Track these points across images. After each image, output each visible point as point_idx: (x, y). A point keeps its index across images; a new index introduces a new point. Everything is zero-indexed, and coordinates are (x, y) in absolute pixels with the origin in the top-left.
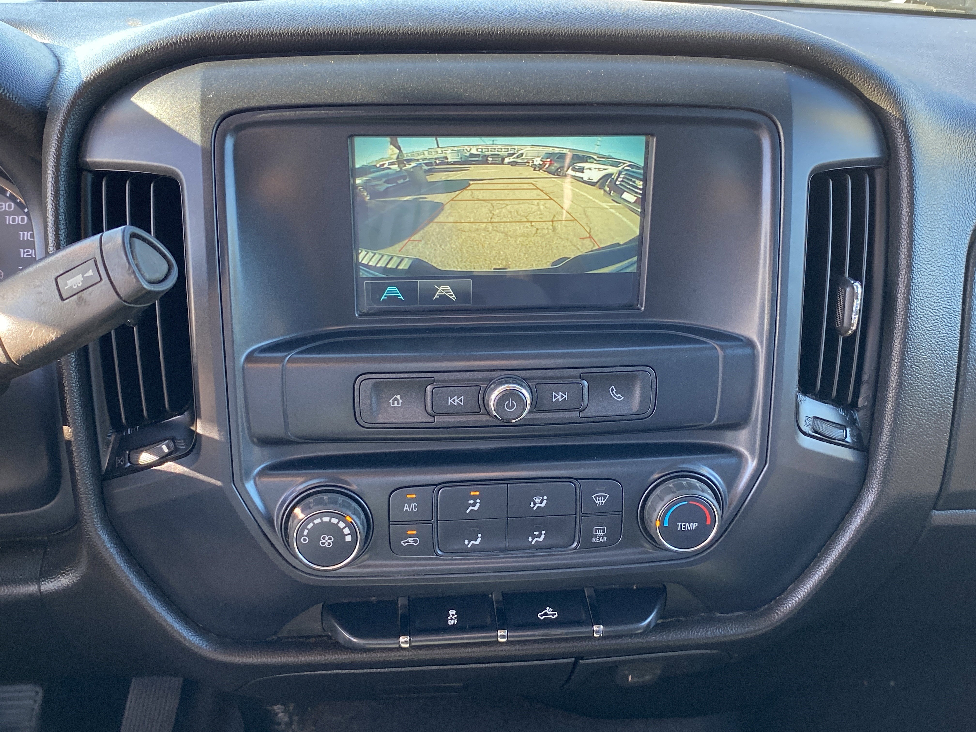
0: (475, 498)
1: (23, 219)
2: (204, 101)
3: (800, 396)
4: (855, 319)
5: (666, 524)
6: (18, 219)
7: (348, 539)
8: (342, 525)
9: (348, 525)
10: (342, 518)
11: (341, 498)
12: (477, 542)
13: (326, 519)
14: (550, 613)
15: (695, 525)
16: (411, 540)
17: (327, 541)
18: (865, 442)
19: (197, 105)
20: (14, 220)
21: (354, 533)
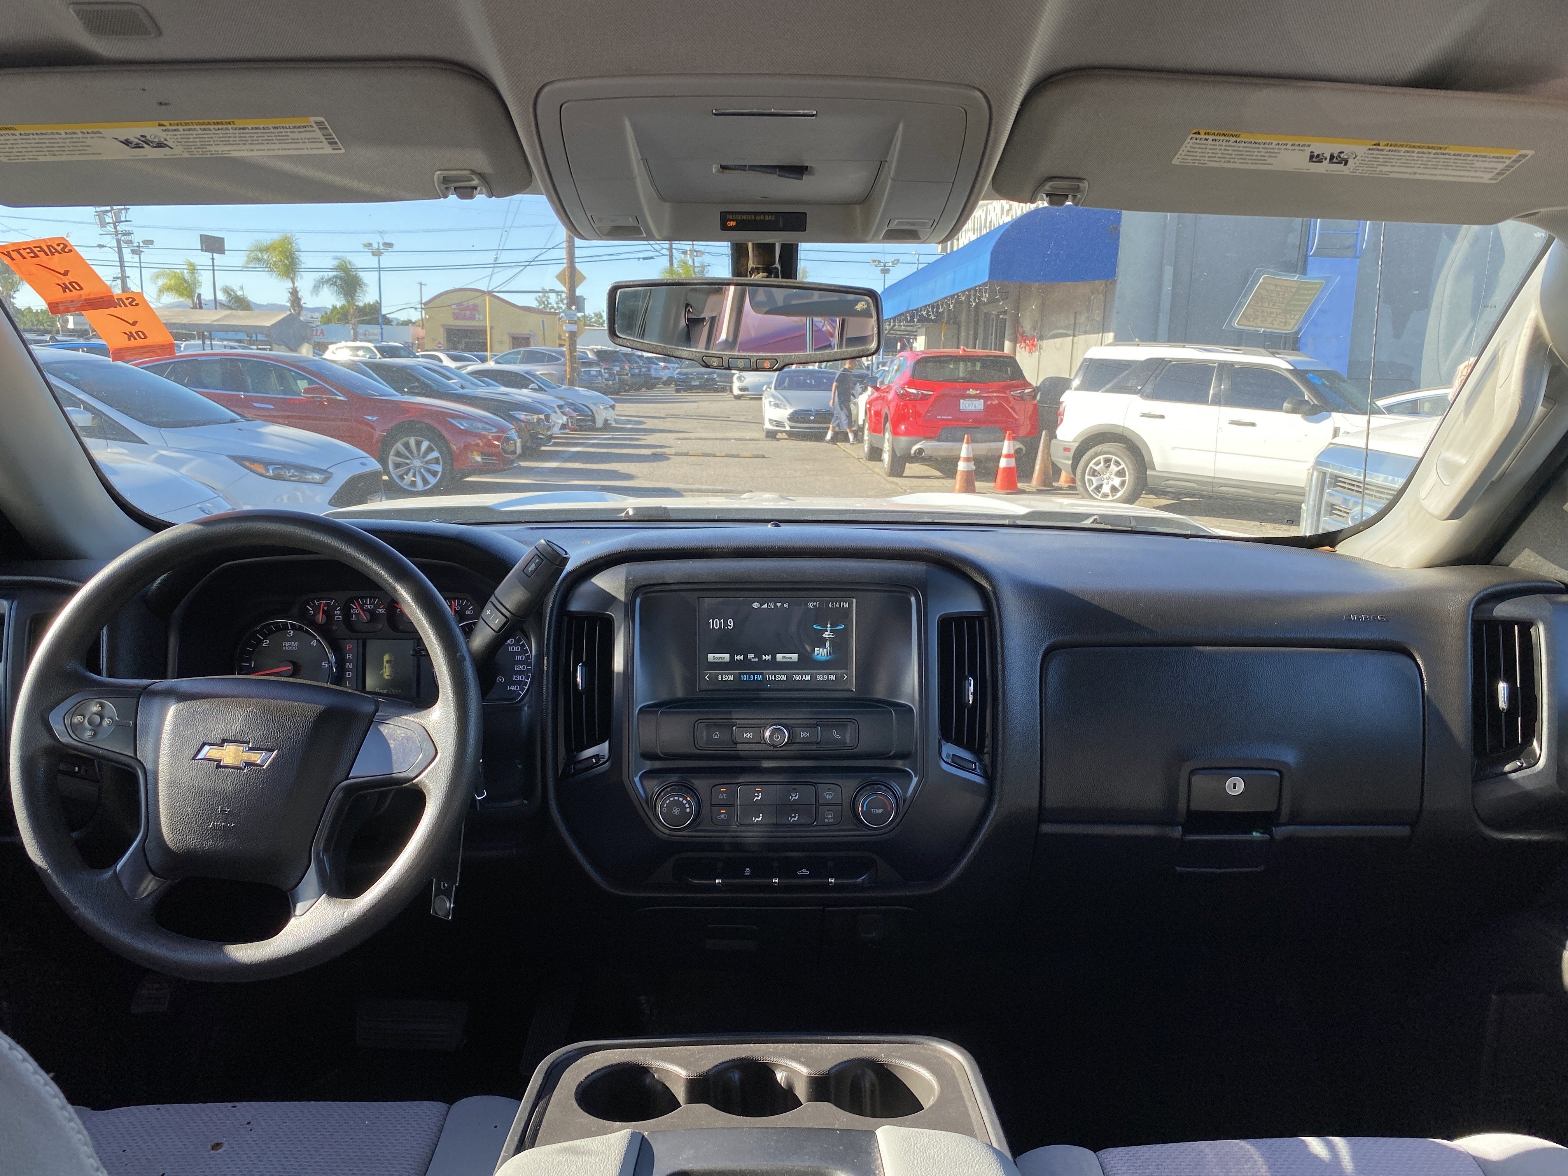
0: (758, 792)
1: (518, 649)
2: (627, 581)
3: (943, 742)
4: (971, 698)
5: (865, 809)
6: (515, 649)
7: (688, 810)
8: (685, 802)
9: (688, 802)
10: (685, 798)
11: (684, 789)
12: (760, 819)
13: (676, 798)
14: (805, 872)
15: (881, 811)
16: (723, 816)
17: (676, 811)
18: (990, 773)
19: (624, 583)
20: (513, 649)
21: (690, 807)
